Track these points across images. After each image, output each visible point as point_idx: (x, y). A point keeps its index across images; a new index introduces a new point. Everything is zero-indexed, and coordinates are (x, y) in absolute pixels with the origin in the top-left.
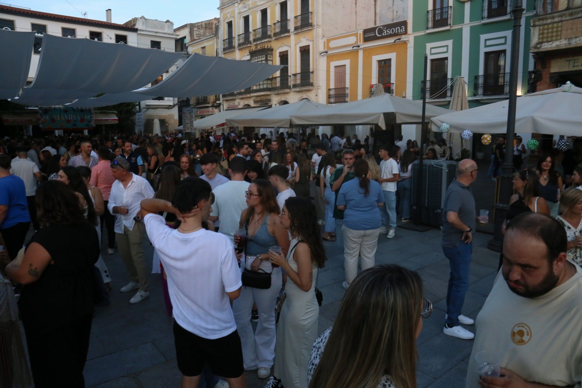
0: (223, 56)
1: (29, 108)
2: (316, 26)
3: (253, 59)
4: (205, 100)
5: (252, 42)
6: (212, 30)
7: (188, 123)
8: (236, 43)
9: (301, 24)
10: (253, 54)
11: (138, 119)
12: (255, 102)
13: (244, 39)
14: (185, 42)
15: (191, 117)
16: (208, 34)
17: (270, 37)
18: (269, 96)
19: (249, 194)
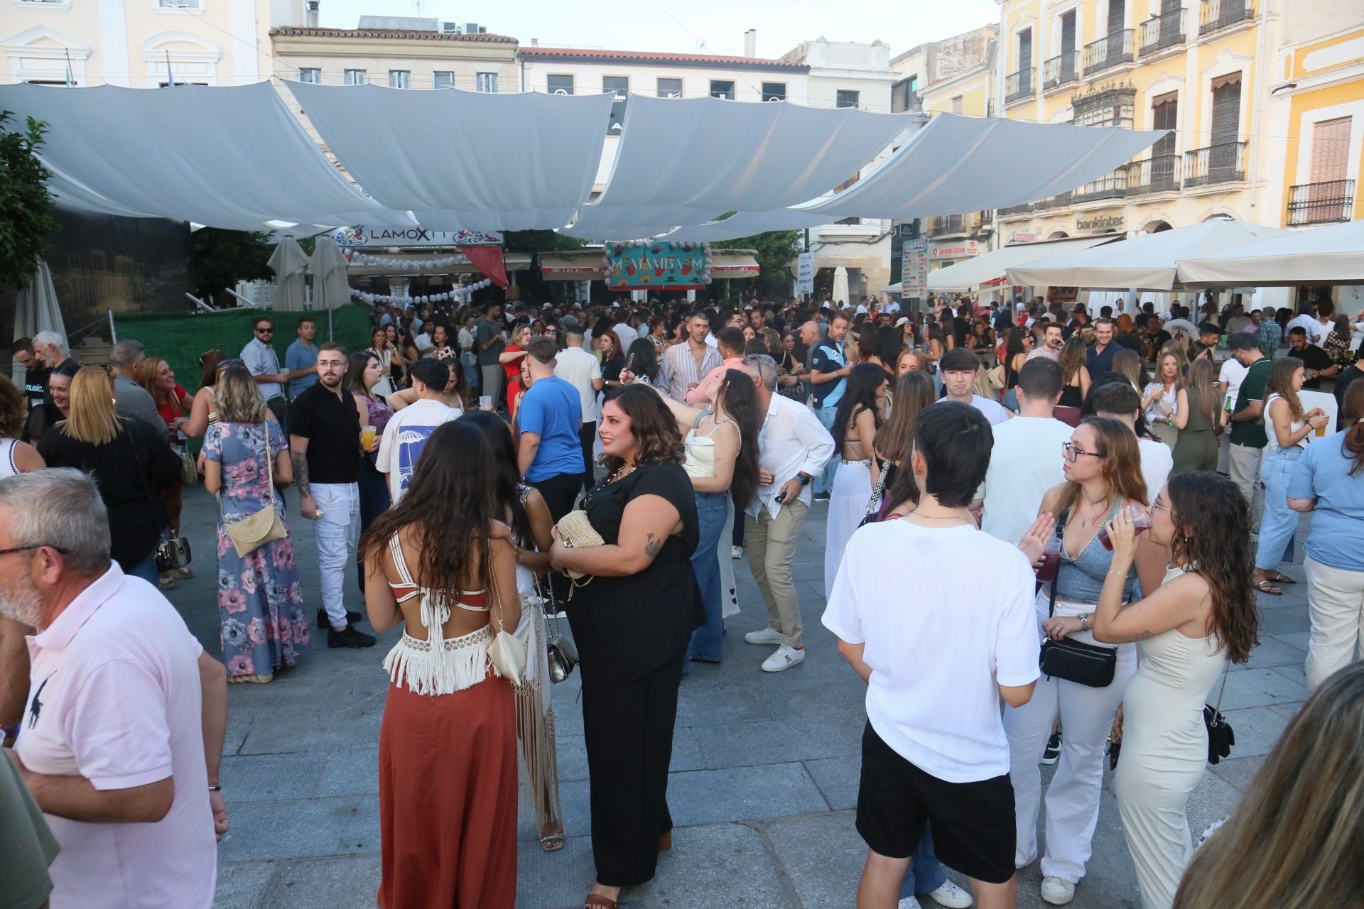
0: (1004, 115)
1: (587, 246)
2: (1264, 15)
3: (1081, 117)
4: (955, 223)
5: (1081, 75)
6: (980, 55)
7: (914, 278)
8: (1038, 81)
9: (1220, 16)
10: (1081, 106)
11: (803, 267)
12: (1082, 226)
13: (1059, 71)
14: (914, 90)
15: (922, 264)
16: (969, 65)
17: (1129, 59)
18: (1118, 211)
19: (1075, 450)
